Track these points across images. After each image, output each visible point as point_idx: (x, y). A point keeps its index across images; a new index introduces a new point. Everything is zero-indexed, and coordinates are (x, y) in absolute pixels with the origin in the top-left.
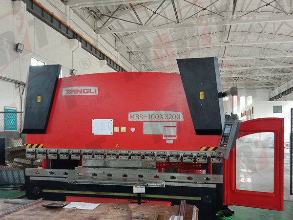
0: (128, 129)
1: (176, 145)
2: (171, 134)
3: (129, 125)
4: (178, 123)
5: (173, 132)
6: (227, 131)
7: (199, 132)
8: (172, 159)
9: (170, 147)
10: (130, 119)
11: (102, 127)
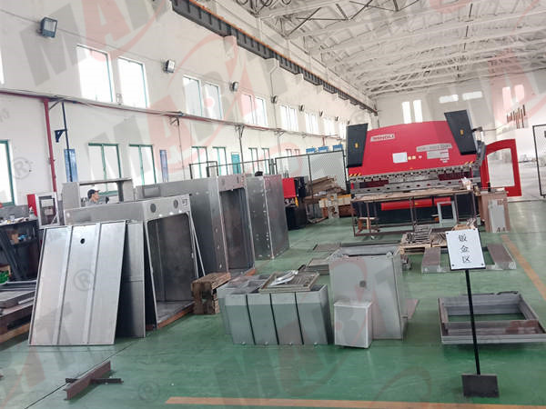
0: (417, 157)
1: (450, 163)
2: (445, 156)
3: (417, 154)
4: (449, 150)
5: (447, 155)
6: (479, 151)
7: (462, 154)
8: (447, 172)
9: (445, 165)
10: (418, 151)
11: (400, 158)
